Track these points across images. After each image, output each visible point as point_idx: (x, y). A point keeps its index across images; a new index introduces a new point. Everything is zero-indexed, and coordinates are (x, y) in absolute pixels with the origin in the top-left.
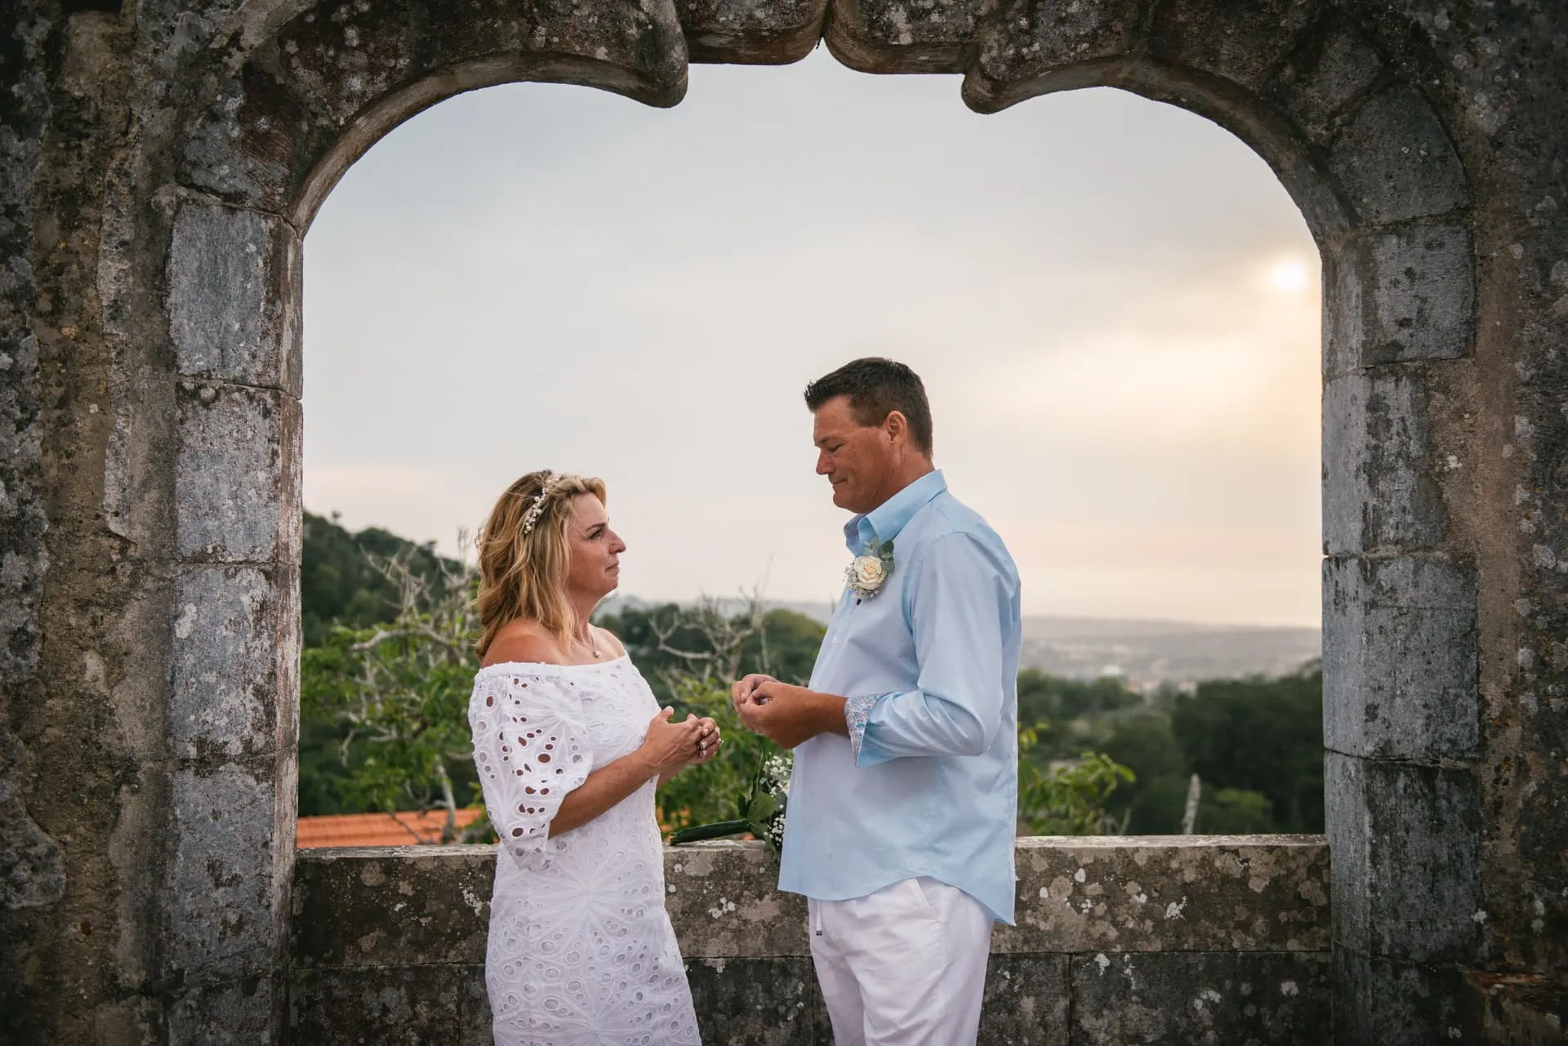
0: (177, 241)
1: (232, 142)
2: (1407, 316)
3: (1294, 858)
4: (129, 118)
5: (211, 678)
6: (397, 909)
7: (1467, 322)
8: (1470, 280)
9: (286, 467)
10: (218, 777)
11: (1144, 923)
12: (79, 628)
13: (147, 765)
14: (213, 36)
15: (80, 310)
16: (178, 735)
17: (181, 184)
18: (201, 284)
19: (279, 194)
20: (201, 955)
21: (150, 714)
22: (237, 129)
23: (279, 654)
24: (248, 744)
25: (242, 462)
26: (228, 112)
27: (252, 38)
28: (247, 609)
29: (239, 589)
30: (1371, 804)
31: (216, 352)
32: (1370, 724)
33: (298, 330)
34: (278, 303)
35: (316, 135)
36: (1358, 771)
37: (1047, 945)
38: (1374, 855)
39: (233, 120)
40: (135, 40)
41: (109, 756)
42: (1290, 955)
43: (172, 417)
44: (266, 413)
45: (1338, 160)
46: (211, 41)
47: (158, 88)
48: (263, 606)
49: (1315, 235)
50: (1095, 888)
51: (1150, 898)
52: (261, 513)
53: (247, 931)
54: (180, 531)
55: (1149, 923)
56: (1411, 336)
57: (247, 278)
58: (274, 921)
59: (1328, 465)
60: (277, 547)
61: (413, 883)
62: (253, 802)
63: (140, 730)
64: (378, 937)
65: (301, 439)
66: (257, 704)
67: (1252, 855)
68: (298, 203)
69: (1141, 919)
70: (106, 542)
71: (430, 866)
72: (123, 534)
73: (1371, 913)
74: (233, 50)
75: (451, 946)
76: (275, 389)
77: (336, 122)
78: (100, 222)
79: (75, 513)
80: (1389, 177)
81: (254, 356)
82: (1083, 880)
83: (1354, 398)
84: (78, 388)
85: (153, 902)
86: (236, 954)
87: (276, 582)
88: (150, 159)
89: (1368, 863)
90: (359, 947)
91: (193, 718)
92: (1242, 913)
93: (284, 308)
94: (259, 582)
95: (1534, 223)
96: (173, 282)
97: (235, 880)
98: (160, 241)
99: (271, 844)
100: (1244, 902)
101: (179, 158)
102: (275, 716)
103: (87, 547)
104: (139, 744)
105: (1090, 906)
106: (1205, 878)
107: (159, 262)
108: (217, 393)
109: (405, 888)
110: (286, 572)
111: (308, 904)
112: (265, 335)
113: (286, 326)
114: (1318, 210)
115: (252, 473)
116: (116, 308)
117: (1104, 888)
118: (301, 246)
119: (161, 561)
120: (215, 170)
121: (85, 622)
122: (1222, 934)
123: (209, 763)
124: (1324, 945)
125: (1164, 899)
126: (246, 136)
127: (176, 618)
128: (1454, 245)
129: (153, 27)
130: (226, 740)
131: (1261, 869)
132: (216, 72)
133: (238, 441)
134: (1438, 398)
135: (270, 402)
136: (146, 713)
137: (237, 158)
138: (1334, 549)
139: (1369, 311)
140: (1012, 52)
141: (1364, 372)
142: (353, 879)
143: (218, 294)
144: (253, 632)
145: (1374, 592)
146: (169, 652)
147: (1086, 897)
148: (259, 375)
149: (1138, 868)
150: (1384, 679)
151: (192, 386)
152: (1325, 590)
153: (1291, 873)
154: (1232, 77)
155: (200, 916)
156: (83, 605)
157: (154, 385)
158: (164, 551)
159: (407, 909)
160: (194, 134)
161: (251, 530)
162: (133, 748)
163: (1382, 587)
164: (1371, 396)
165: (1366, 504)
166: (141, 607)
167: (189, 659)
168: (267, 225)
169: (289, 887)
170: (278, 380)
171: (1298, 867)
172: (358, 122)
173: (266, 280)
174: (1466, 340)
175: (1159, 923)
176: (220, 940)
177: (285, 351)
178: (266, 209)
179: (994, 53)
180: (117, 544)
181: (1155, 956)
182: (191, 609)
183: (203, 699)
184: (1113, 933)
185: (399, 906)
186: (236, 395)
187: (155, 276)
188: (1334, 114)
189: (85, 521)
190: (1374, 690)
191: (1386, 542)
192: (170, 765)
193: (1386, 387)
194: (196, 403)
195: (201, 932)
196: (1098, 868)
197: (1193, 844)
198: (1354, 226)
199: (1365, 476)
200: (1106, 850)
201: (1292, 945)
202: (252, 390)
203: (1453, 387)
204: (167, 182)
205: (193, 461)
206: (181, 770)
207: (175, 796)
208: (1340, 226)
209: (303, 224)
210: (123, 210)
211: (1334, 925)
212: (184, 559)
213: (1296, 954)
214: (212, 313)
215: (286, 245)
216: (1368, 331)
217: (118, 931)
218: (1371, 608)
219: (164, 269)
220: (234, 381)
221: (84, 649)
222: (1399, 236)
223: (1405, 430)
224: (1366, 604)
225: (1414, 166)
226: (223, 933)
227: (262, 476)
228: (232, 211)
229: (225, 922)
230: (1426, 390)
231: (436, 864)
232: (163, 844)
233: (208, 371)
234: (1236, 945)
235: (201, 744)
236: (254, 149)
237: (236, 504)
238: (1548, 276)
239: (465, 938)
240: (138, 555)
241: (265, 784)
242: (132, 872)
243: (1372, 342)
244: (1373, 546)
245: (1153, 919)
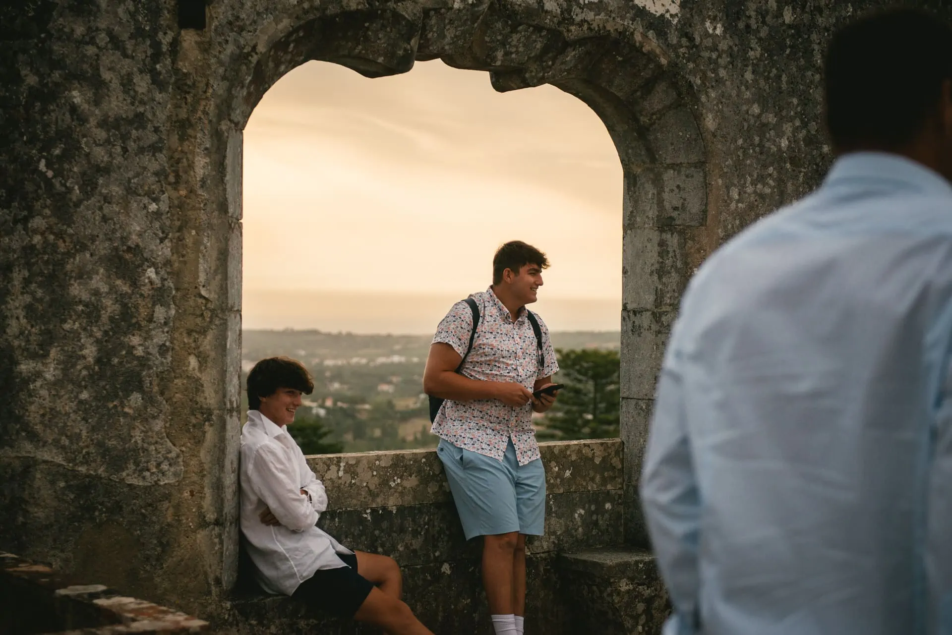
2: (677, 206)
3: (610, 448)
4: (207, 84)
5: (232, 369)
7: (703, 211)
8: (705, 194)
11: (557, 480)
12: (189, 344)
13: (216, 412)
14: (245, 46)
15: (187, 182)
16: (227, 397)
17: (228, 119)
21: (217, 386)
22: (246, 92)
25: (238, 259)
26: (246, 84)
27: (261, 48)
36: (647, 406)
39: (246, 87)
40: (210, 45)
41: (201, 407)
42: (608, 491)
43: (227, 238)
45: (651, 134)
46: (243, 48)
47: (221, 71)
51: (559, 469)
54: (228, 295)
55: (559, 480)
56: (679, 214)
57: (238, 165)
59: (628, 268)
63: (213, 395)
66: (238, 382)
67: (595, 447)
70: (200, 301)
72: (207, 296)
74: (253, 54)
78: (195, 138)
79: (186, 286)
80: (672, 144)
84: (187, 222)
85: (219, 479)
86: (235, 507)
88: (217, 106)
91: (229, 389)
92: (592, 474)
95: (725, 170)
96: (228, 170)
98: (222, 149)
100: (593, 468)
101: (229, 106)
102: (241, 388)
103: (191, 303)
104: (213, 401)
106: (579, 458)
107: (221, 159)
114: (630, 151)
115: (239, 265)
116: (203, 181)
119: (222, 310)
120: (236, 112)
121: (191, 341)
122: (585, 484)
123: (231, 411)
124: (620, 486)
125: (563, 469)
126: (246, 95)
127: (227, 338)
128: (698, 177)
129: (220, 39)
130: (234, 400)
131: (599, 453)
132: (246, 64)
134: (690, 243)
136: (215, 386)
137: (242, 105)
138: (631, 306)
139: (660, 202)
140: (541, 74)
141: (657, 228)
145: (660, 326)
146: (225, 355)
149: (555, 455)
153: (609, 454)
154: (615, 93)
155: (229, 487)
156: (189, 333)
157: (220, 221)
158: (223, 305)
160: (235, 94)
162: (210, 403)
163: (663, 324)
164: (660, 240)
165: (657, 288)
166: (214, 333)
167: (229, 359)
171: (611, 452)
174: (702, 219)
175: (562, 480)
176: (232, 500)
179: (533, 74)
180: (204, 301)
181: (560, 495)
182: (229, 334)
183: (230, 379)
187: (220, 166)
188: (653, 114)
189: (191, 290)
191: (666, 305)
193: (667, 236)
194: (231, 230)
195: (230, 495)
197: (576, 443)
198: (652, 163)
199: (657, 275)
201: (609, 487)
203: (696, 238)
204: (224, 119)
206: (227, 414)
207: (226, 427)
208: (642, 160)
210: (206, 132)
211: (626, 476)
212: (229, 309)
213: (610, 491)
216: (659, 210)
217: (205, 494)
218: (659, 333)
219: (223, 163)
221: (190, 354)
222: (674, 170)
223: (675, 256)
224: (656, 332)
225: (683, 141)
228: (236, 131)
230: (685, 239)
232: (223, 451)
234: (589, 488)
235: (230, 401)
238: (729, 193)
240: (213, 307)
242: (210, 465)
243: (661, 216)
244: (660, 306)
245: (560, 478)
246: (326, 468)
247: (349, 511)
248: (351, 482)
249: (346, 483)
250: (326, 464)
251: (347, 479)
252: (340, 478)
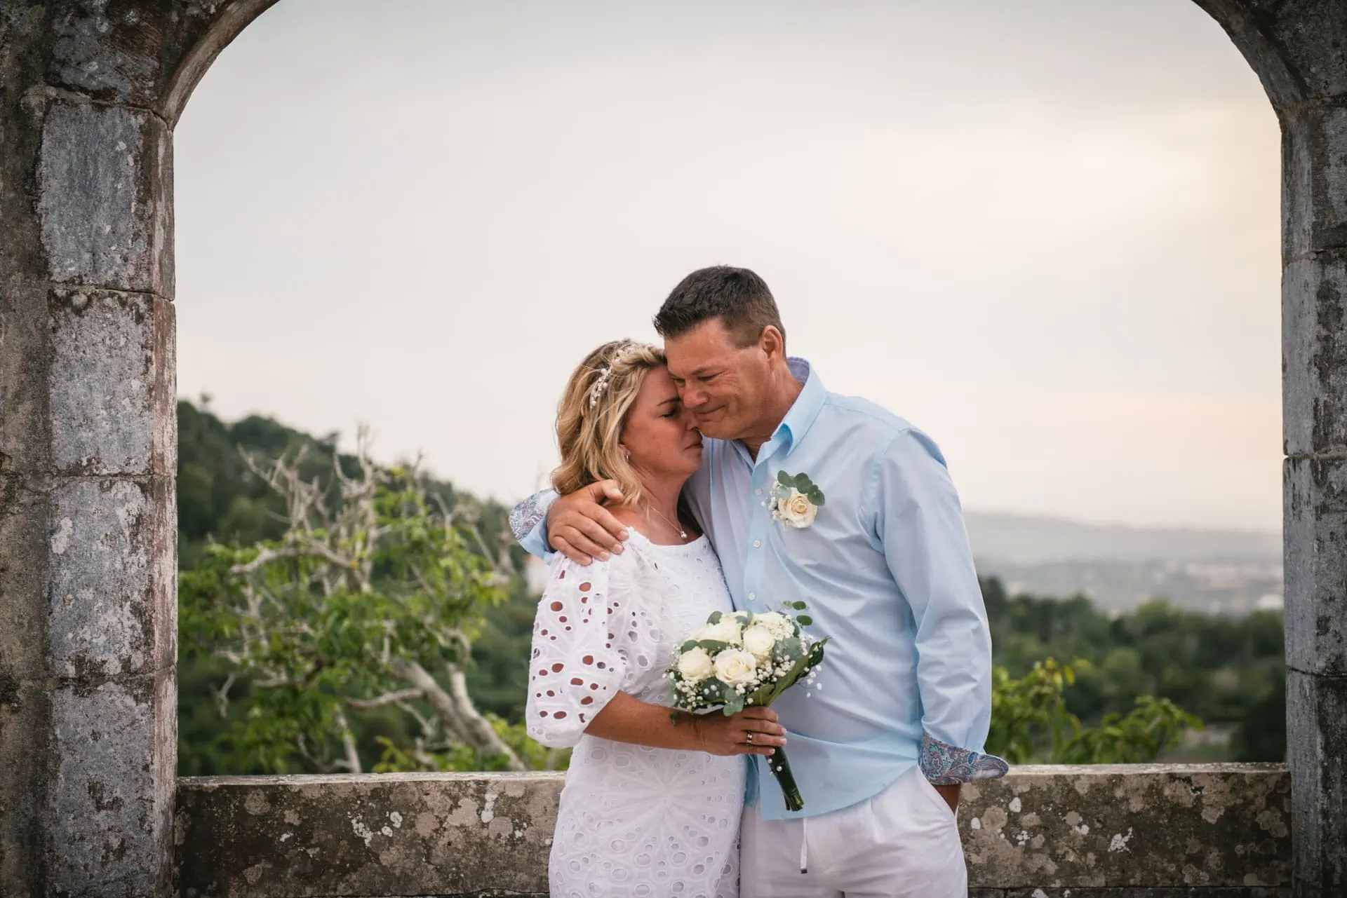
0: (46, 144)
1: (101, 38)
3: (1251, 786)
5: (87, 594)
6: (283, 839)
9: (160, 374)
10: (97, 697)
11: (1086, 856)
13: (25, 684)
16: (57, 654)
17: (49, 84)
18: (71, 187)
19: (150, 89)
20: (84, 878)
21: (28, 631)
22: (106, 24)
23: (156, 570)
24: (126, 663)
25: (115, 370)
26: (97, 7)
28: (123, 523)
29: (114, 504)
30: (1323, 724)
31: (87, 256)
32: (1321, 638)
33: (169, 227)
34: (150, 203)
35: (186, 25)
36: (1311, 690)
37: (980, 880)
38: (1326, 779)
39: (102, 15)
42: (1247, 890)
43: (44, 326)
44: (139, 319)
45: (1283, 26)
48: (139, 519)
49: (1273, 102)
50: (1031, 819)
51: (1092, 830)
52: (136, 423)
53: (129, 856)
54: (54, 443)
55: (1091, 857)
57: (117, 177)
58: (157, 848)
59: (1287, 357)
60: (152, 458)
61: (299, 812)
62: (133, 723)
63: (18, 648)
64: (264, 869)
65: (174, 342)
66: (134, 621)
67: (1206, 783)
68: (168, 95)
69: (1083, 851)
71: (316, 794)
73: (1323, 841)
75: (340, 879)
76: (148, 292)
77: (207, 11)
80: (1336, 45)
81: (126, 259)
82: (1018, 810)
83: (1306, 284)
85: (35, 823)
86: (119, 879)
87: (152, 495)
88: (19, 59)
89: (1320, 788)
90: (244, 878)
91: (70, 635)
92: (1194, 846)
93: (155, 207)
94: (134, 495)
96: (43, 186)
97: (116, 803)
98: (30, 144)
99: (151, 767)
100: (1196, 833)
101: (48, 57)
102: (153, 634)
104: (18, 662)
105: (1026, 837)
106: (1154, 808)
107: (29, 166)
108: (89, 299)
109: (291, 817)
110: (162, 484)
111: (189, 834)
112: (136, 236)
113: (158, 226)
114: (1272, 77)
115: (126, 381)
117: (1042, 820)
118: (172, 138)
119: (35, 473)
120: (84, 68)
122: (1172, 868)
123: (88, 682)
124: (1285, 880)
125: (1108, 830)
126: (115, 31)
127: (52, 532)
130: (104, 658)
131: (1214, 798)
133: (111, 347)
135: (143, 307)
136: (24, 630)
137: (107, 54)
138: (1292, 448)
139: (1320, 188)
141: (1314, 256)
142: (236, 807)
143: (88, 196)
144: (129, 546)
145: (1324, 495)
146: (46, 568)
147: (1021, 828)
148: (131, 279)
149: (1079, 797)
150: (1335, 589)
151: (64, 293)
152: (1285, 494)
153: (1248, 802)
155: (82, 838)
157: (25, 294)
158: (39, 464)
159: (294, 838)
160: (62, 32)
161: (126, 441)
162: (12, 666)
163: (1333, 490)
164: (1322, 283)
165: (1317, 400)
166: (17, 522)
167: (66, 575)
168: (138, 121)
169: (170, 814)
170: (150, 284)
171: (1256, 796)
172: (229, 8)
173: (137, 178)
175: (1103, 857)
176: (103, 864)
177: (156, 252)
178: (136, 104)
181: (1098, 891)
182: (66, 524)
183: (80, 616)
184: (1052, 867)
185: (285, 837)
186: (108, 301)
187: (25, 180)
190: (1325, 601)
191: (1336, 441)
192: (49, 684)
193: (1337, 273)
194: (68, 310)
195: (84, 856)
196: (1035, 798)
197: (1141, 772)
198: (1305, 98)
199: (1315, 369)
200: (1044, 777)
201: (1250, 880)
202: (124, 295)
204: (36, 83)
205: (66, 371)
206: (60, 688)
207: (55, 716)
208: (1293, 95)
209: (173, 114)
211: (1294, 859)
212: (59, 472)
213: (1253, 890)
214: (83, 216)
215: (157, 141)
216: (1318, 212)
218: (1322, 512)
219: (34, 173)
220: (106, 286)
224: (1316, 508)
226: (106, 857)
227: (136, 384)
228: (101, 108)
229: (107, 846)
231: (323, 792)
232: (44, 765)
233: (80, 277)
234: (1187, 880)
235: (79, 662)
236: (123, 42)
237: (109, 414)
239: (355, 870)
240: (12, 468)
241: (144, 705)
242: (13, 793)
243: (1322, 224)
244: (1324, 445)
245: (1096, 852)
246: (450, 802)
247: (511, 896)
248: (512, 836)
249: (499, 836)
250: (450, 795)
251: (505, 827)
252: (484, 825)
